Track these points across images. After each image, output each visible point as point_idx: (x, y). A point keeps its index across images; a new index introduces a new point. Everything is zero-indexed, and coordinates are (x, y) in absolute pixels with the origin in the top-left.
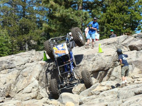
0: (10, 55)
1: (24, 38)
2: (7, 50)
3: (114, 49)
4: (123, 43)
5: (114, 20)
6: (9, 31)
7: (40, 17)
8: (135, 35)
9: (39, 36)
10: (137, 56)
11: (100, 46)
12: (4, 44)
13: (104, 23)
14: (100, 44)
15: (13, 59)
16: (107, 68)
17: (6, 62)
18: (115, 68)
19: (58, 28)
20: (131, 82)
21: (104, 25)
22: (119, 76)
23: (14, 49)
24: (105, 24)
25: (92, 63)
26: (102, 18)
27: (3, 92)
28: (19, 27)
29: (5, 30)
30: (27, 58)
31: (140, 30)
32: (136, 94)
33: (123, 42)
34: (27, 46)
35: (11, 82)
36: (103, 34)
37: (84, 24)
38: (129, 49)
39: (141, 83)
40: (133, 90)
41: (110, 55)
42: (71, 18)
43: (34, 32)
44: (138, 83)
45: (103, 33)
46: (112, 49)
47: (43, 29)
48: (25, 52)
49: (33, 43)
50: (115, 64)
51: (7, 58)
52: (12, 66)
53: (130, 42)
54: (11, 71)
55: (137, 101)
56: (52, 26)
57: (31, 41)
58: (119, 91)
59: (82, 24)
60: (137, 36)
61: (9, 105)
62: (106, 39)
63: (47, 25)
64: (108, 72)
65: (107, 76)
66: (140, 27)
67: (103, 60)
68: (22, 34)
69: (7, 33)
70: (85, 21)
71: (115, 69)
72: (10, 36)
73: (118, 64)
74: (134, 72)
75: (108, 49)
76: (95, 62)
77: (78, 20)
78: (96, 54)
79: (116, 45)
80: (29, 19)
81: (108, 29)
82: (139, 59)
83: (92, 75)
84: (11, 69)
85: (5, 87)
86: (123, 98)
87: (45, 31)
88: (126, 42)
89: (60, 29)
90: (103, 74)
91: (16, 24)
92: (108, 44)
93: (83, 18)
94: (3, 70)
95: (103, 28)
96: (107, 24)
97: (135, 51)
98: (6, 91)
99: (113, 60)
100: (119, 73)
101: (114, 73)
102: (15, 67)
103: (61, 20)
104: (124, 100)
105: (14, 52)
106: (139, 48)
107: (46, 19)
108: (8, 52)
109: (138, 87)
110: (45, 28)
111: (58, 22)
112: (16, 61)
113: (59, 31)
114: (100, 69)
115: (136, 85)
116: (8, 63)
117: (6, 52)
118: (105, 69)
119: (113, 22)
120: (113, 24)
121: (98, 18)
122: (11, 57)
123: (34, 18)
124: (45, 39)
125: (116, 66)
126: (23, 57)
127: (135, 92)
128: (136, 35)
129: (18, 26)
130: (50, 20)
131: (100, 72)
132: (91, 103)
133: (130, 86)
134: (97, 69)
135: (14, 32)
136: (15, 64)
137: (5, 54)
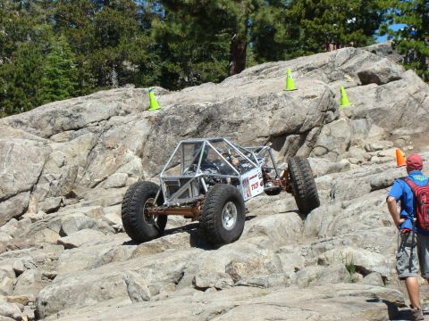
0: (74, 96)
1: (107, 57)
2: (67, 85)
3: (323, 80)
4: (345, 67)
5: (322, 10)
6: (71, 40)
7: (146, 5)
8: (372, 46)
9: (143, 51)
10: (378, 98)
11: (290, 74)
12: (60, 71)
13: (300, 18)
14: (290, 69)
15: (81, 106)
16: (307, 128)
17: (64, 113)
18: (326, 127)
19: (188, 32)
20: (363, 160)
21: (299, 23)
22: (335, 146)
23: (84, 84)
24: (302, 21)
25: (271, 114)
26: (294, 6)
27: (59, 184)
28: (96, 30)
29: (62, 36)
30: (115, 105)
31: (386, 36)
32: (374, 188)
33: (344, 63)
34: (114, 74)
35: (76, 161)
36: (298, 45)
37: (250, 22)
38: (359, 81)
39: (386, 162)
40: (367, 177)
41: (313, 97)
42: (220, 6)
43: (130, 42)
44: (381, 162)
45: (297, 42)
46: (317, 81)
47: (153, 34)
48: (110, 88)
49: (128, 68)
50: (326, 117)
51: (67, 105)
52: (78, 123)
53: (360, 63)
54: (76, 136)
55: (377, 204)
56: (174, 25)
57: (125, 63)
58: (334, 182)
59: (246, 22)
60: (378, 50)
61: (74, 215)
62: (305, 57)
63: (162, 25)
64: (309, 137)
65: (305, 145)
66: (385, 27)
67: (296, 107)
68: (103, 47)
69: (67, 44)
70: (253, 14)
71: (325, 129)
72: (73, 51)
73: (333, 118)
74: (370, 135)
75: (309, 81)
76: (278, 113)
77: (236, 10)
78: (279, 94)
79: (328, 71)
80: (120, 9)
81: (307, 34)
82: (382, 105)
83: (271, 144)
84: (76, 129)
85: (63, 172)
86: (345, 199)
87: (158, 39)
88: (351, 63)
89: (192, 34)
90: (296, 142)
91: (87, 22)
92: (310, 69)
93: (248, 6)
94: (58, 132)
95: (298, 31)
96: (307, 21)
97: (373, 86)
98: (67, 183)
99: (320, 108)
100: (334, 137)
101: (322, 140)
102: (85, 126)
103: (195, 11)
104: (345, 202)
105: (84, 91)
106: (383, 78)
107: (160, 11)
108: (69, 91)
109: (379, 171)
110: (158, 32)
111: (188, 17)
112: (89, 112)
113: (190, 39)
114: (290, 129)
115: (373, 167)
116: (70, 116)
117: (65, 91)
118: (301, 130)
119: (320, 16)
120: (319, 20)
121: (286, 8)
122: (76, 102)
123: (132, 8)
124: (157, 59)
125: (327, 123)
126: (104, 102)
127: (373, 183)
128: (377, 46)
129: (92, 26)
130: (170, 12)
131: (288, 138)
132: (267, 210)
133: (361, 169)
134: (281, 129)
135: (83, 42)
136: (87, 118)
137: (62, 96)
